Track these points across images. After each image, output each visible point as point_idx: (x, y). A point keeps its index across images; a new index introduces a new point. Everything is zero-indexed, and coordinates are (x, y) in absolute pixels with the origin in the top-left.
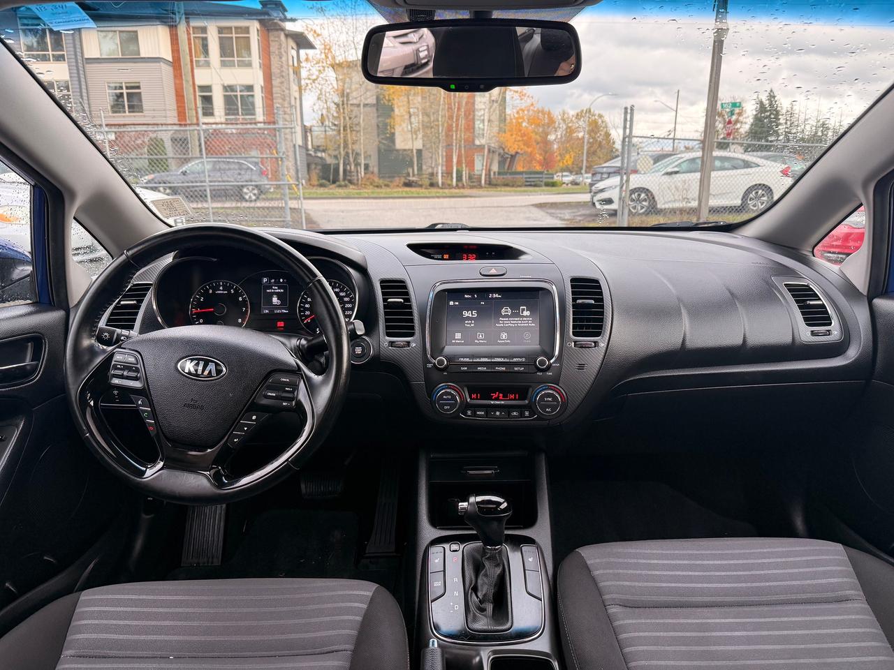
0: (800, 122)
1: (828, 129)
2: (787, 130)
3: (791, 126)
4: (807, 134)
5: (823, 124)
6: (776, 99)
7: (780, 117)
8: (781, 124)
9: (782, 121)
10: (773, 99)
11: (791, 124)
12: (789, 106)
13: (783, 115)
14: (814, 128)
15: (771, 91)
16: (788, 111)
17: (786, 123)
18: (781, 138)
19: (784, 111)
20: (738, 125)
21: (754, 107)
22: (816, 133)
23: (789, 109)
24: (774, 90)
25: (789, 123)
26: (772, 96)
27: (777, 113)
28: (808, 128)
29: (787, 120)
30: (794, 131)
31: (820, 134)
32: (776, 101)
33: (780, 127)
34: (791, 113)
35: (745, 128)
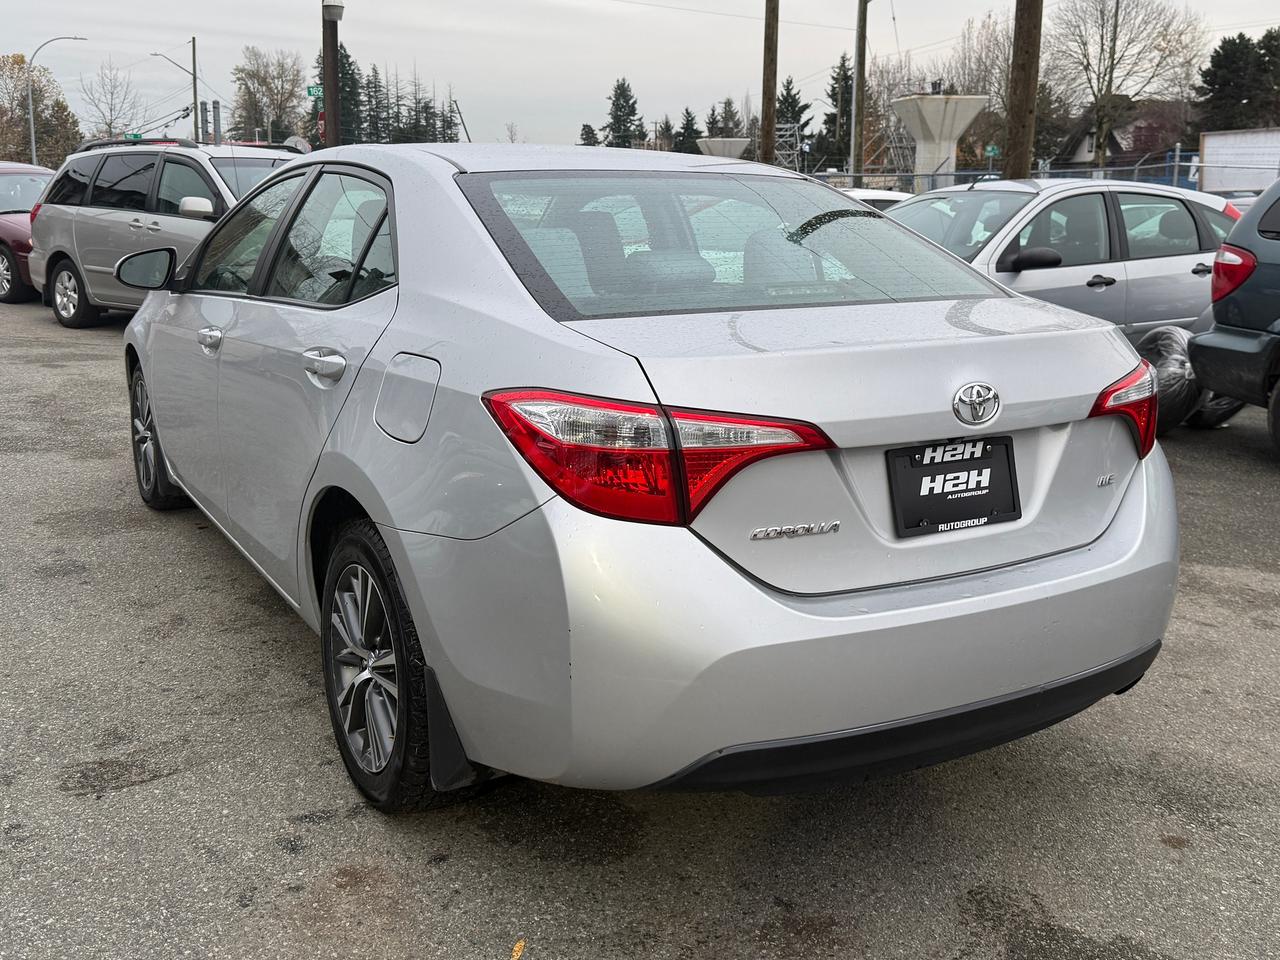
0: (392, 101)
1: (434, 115)
2: (372, 113)
3: (378, 107)
4: (404, 121)
5: (427, 108)
8: (361, 103)
9: (363, 98)
12: (371, 73)
14: (413, 113)
17: (369, 101)
18: (365, 125)
19: (364, 80)
20: (295, 102)
21: (317, 72)
22: (418, 120)
23: (370, 78)
25: (374, 102)
27: (354, 83)
28: (404, 111)
29: (372, 96)
30: (384, 115)
31: (423, 122)
32: (350, 65)
33: (362, 108)
34: (374, 85)
35: (306, 106)
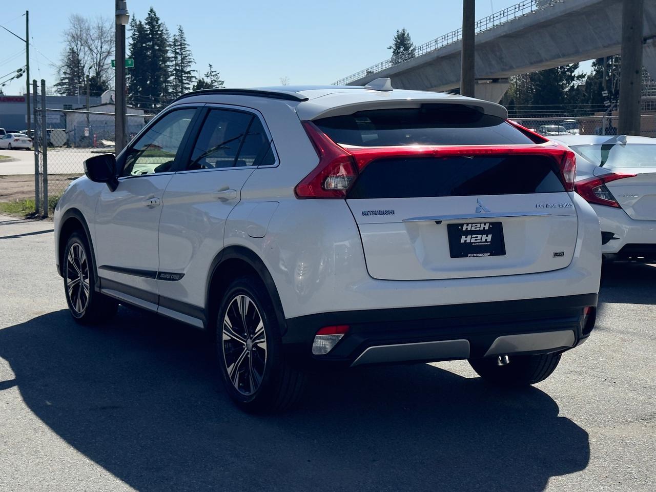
2: (178, 68)
3: (182, 62)
6: (160, 22)
7: (167, 48)
10: (155, 23)
11: (182, 59)
12: (177, 33)
13: (170, 45)
15: (152, 11)
16: (176, 41)
18: (172, 78)
19: (171, 40)
23: (177, 38)
24: (155, 10)
26: (153, 20)
27: (162, 42)
32: (159, 26)
33: (168, 63)
34: (180, 44)
